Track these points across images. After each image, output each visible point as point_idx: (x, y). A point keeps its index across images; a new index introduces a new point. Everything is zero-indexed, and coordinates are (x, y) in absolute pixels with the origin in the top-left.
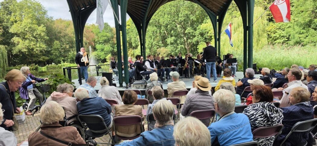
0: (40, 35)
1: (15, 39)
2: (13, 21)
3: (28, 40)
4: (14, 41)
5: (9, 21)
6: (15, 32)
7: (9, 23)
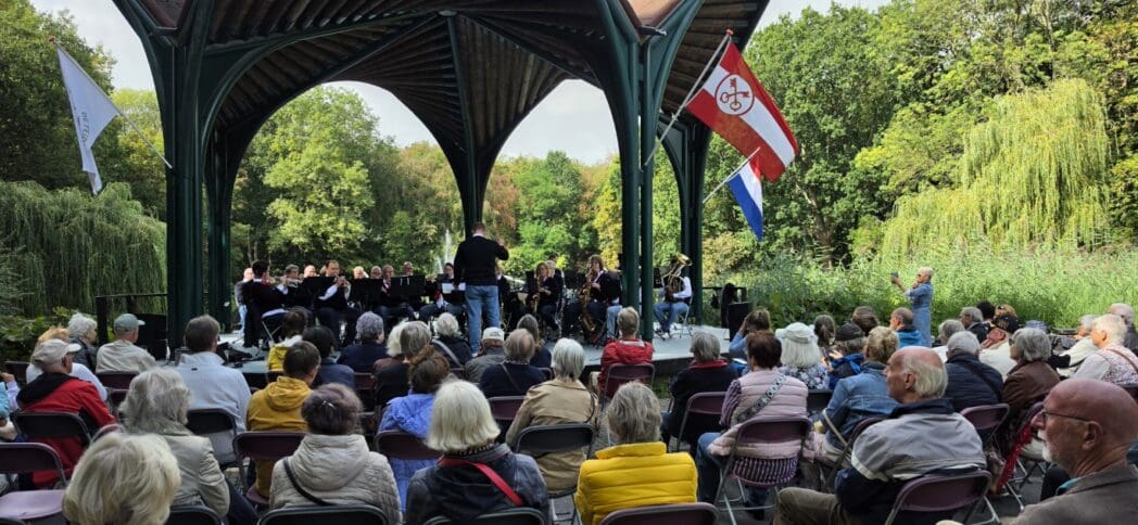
0: (349, 192)
1: (279, 207)
2: (278, 150)
3: (313, 210)
4: (275, 211)
5: (269, 153)
6: (280, 184)
7: (267, 158)
